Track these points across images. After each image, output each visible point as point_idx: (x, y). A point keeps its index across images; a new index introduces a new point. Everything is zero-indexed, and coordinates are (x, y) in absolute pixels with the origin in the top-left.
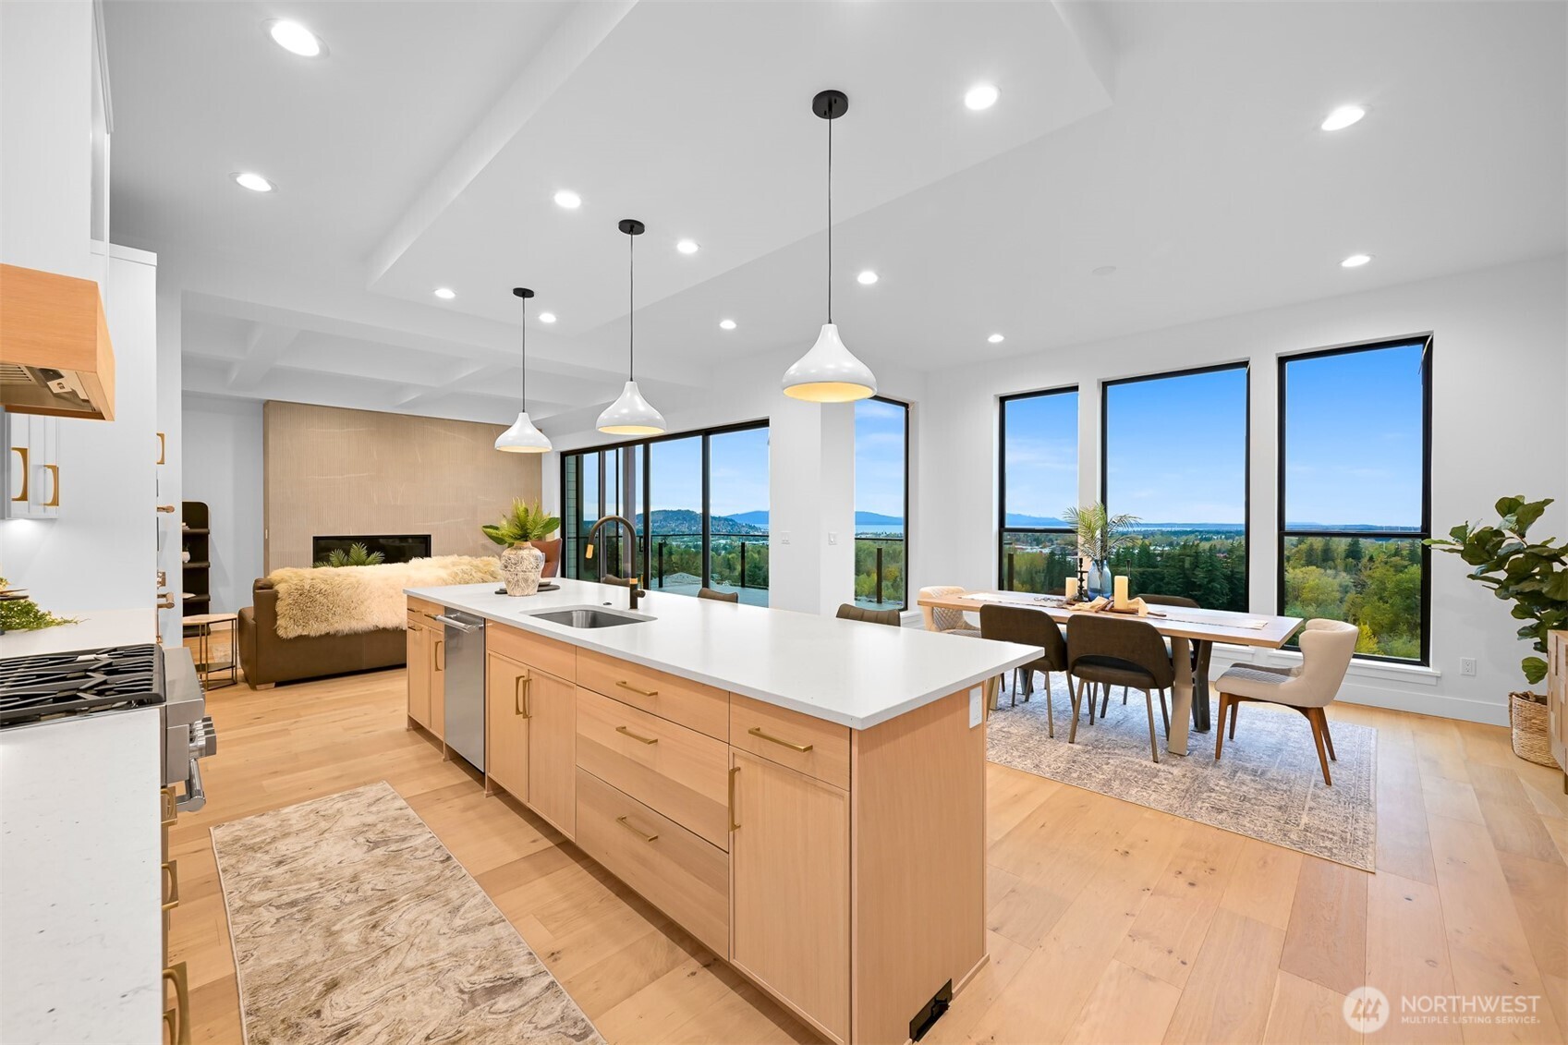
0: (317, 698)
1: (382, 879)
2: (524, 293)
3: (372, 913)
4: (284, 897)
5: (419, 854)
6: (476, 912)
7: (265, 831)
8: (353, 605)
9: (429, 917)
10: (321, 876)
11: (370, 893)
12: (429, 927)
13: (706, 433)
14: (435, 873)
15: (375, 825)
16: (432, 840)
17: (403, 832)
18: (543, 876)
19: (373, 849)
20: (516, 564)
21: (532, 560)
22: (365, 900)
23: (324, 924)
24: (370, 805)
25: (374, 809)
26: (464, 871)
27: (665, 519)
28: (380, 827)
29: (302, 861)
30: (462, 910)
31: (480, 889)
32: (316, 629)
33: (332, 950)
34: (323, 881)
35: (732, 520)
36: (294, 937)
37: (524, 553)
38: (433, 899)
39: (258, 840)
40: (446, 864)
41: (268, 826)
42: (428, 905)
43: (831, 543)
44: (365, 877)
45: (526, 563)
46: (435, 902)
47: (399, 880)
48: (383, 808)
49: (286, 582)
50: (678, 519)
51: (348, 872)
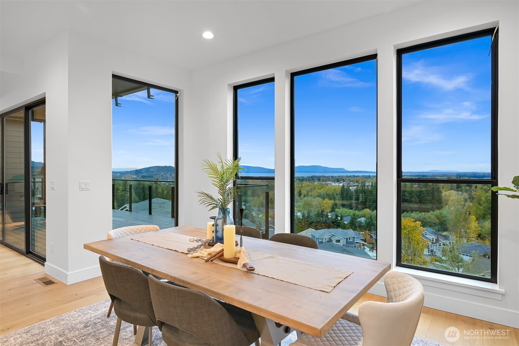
50: (165, 171)
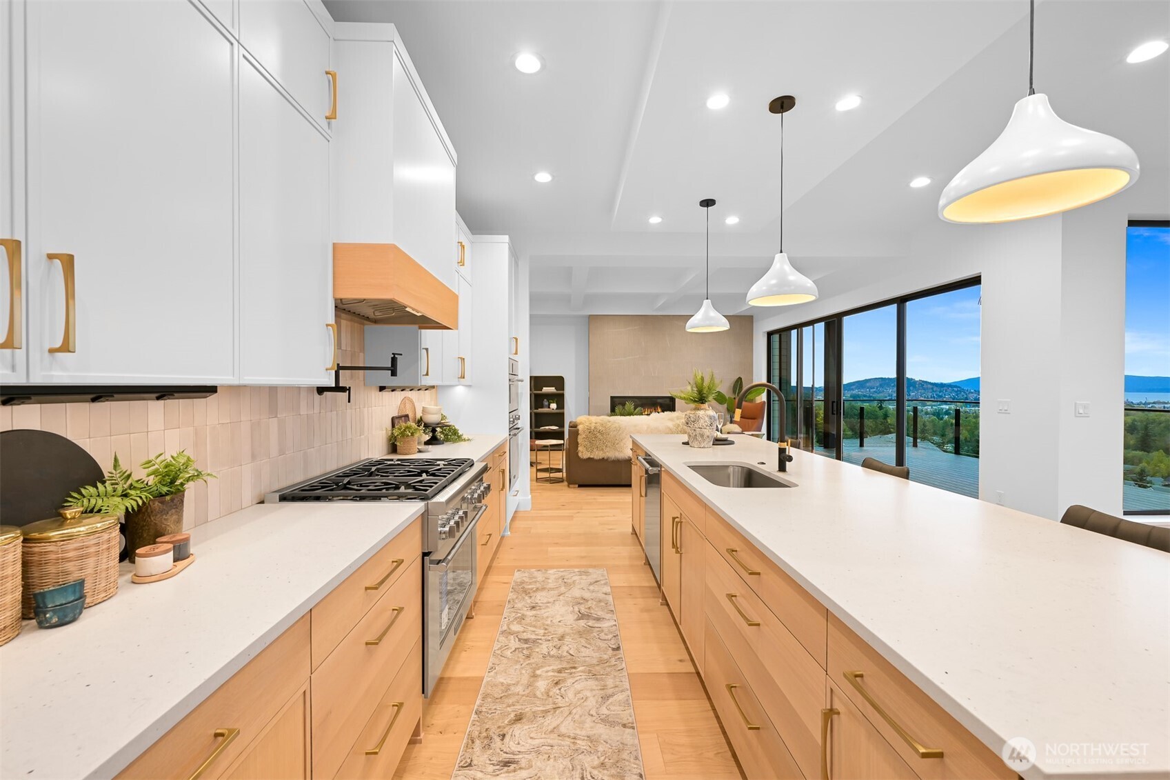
0: (595, 499)
1: (575, 646)
2: (708, 203)
3: (560, 671)
4: (525, 634)
5: (603, 636)
6: (618, 708)
7: (535, 582)
8: (617, 442)
9: (588, 694)
10: (546, 627)
11: (565, 654)
12: (585, 704)
13: (901, 301)
14: (606, 657)
15: (587, 601)
16: (614, 628)
17: (601, 614)
18: (677, 699)
19: (579, 619)
20: (694, 422)
21: (707, 419)
22: (560, 658)
23: (534, 665)
24: (591, 584)
25: (591, 588)
26: (624, 665)
27: (881, 386)
28: (589, 604)
29: (543, 611)
30: (611, 700)
31: (628, 687)
32: (597, 455)
33: (530, 688)
34: (546, 631)
35: (956, 387)
36: (517, 667)
37: (701, 413)
38: (597, 679)
39: (530, 587)
40: (615, 652)
41: (538, 579)
42: (592, 683)
43: (1078, 415)
44: (568, 639)
45: (702, 421)
46: (597, 683)
47: (585, 652)
48: (596, 589)
49: (583, 424)
51: (560, 631)
